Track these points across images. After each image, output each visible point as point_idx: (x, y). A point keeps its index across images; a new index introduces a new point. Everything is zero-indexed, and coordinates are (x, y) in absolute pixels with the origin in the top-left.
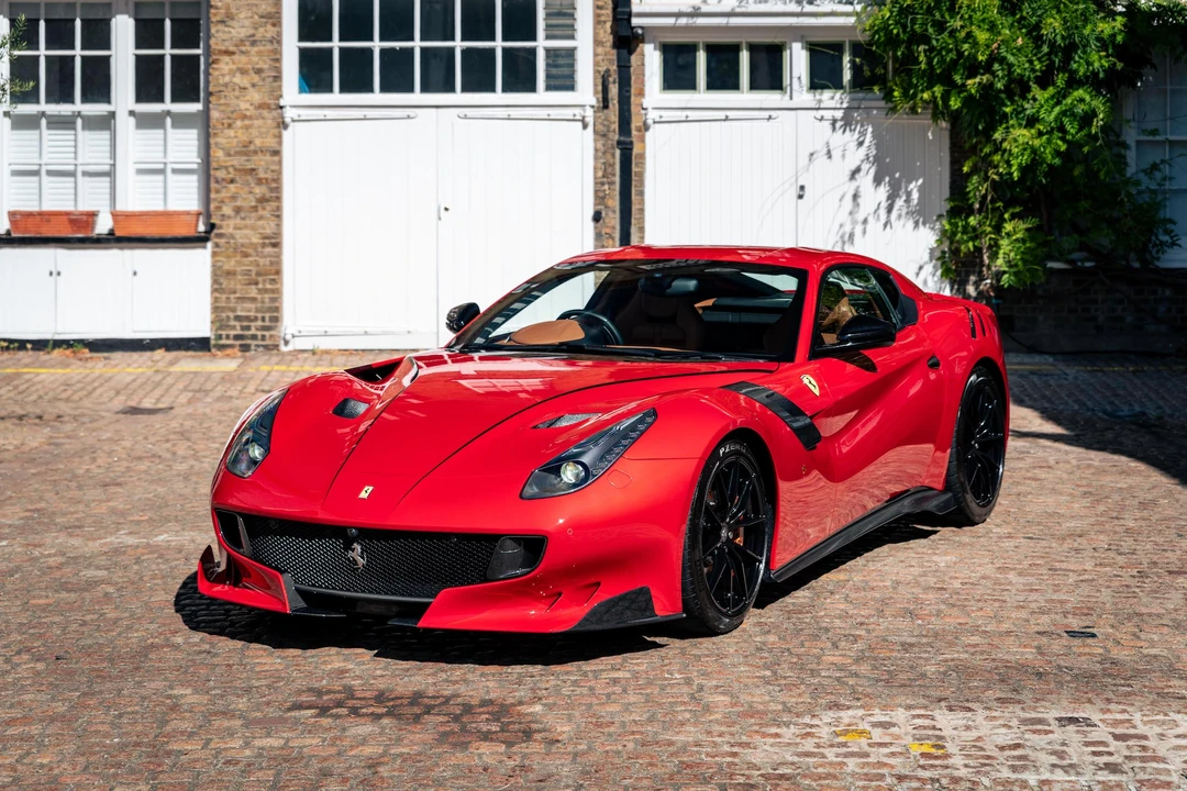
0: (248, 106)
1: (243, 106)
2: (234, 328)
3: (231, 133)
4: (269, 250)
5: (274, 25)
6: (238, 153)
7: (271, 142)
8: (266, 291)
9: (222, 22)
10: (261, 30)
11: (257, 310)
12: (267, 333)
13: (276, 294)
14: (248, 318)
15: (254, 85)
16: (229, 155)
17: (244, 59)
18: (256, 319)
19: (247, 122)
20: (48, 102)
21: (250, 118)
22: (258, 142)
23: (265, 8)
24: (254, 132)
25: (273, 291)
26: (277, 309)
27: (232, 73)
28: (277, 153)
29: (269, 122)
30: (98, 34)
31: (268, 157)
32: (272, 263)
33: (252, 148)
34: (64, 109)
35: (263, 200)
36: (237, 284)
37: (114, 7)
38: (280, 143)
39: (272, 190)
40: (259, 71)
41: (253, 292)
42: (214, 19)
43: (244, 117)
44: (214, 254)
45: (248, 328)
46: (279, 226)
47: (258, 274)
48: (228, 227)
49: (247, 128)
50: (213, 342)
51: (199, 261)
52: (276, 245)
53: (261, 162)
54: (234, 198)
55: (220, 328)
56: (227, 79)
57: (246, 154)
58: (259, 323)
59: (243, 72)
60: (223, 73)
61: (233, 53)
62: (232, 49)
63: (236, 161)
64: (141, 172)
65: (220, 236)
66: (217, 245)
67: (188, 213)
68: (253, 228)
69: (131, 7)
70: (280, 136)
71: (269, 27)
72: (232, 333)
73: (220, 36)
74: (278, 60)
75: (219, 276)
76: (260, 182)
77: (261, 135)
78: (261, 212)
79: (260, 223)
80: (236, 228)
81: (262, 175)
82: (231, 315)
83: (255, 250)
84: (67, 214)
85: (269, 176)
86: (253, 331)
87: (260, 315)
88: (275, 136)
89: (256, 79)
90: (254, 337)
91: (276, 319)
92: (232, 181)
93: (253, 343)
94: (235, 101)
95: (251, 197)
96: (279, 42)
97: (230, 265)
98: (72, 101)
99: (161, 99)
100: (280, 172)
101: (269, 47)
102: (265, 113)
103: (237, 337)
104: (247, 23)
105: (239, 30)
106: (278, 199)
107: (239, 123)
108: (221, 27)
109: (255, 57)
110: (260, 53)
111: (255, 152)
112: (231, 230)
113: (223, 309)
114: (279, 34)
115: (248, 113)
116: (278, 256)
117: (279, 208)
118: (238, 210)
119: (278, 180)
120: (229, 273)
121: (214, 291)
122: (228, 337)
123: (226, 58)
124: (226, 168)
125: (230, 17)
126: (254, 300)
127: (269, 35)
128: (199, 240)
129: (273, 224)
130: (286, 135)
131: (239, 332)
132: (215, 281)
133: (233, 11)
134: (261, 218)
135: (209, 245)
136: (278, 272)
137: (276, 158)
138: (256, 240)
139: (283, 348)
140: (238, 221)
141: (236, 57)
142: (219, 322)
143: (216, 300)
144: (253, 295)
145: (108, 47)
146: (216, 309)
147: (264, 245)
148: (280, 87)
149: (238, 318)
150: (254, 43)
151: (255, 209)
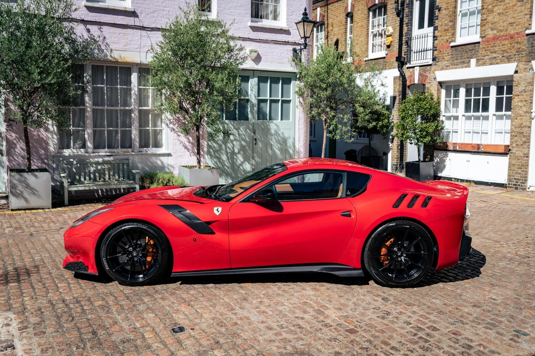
0: (522, 112)
1: (521, 112)
2: (514, 182)
3: (517, 121)
4: (525, 158)
5: (532, 86)
6: (518, 127)
7: (528, 124)
8: (524, 171)
9: (516, 86)
10: (528, 87)
11: (521, 177)
12: (523, 185)
13: (526, 173)
14: (517, 179)
15: (524, 106)
16: (516, 128)
17: (522, 97)
18: (520, 180)
19: (521, 117)
20: (473, 112)
21: (522, 116)
22: (524, 124)
23: (529, 80)
24: (523, 120)
25: (526, 171)
26: (526, 177)
27: (518, 102)
28: (530, 127)
29: (528, 117)
30: (487, 92)
31: (527, 129)
32: (526, 163)
33: (522, 126)
34: (476, 114)
35: (525, 142)
36: (515, 168)
37: (491, 83)
38: (531, 124)
39: (528, 139)
40: (526, 101)
41: (520, 171)
42: (514, 85)
43: (521, 116)
44: (510, 158)
45: (518, 182)
46: (529, 151)
47: (522, 166)
48: (514, 150)
49: (521, 119)
50: (507, 185)
51: (505, 160)
52: (527, 157)
53: (525, 130)
54: (516, 141)
55: (509, 181)
56: (516, 104)
57: (521, 127)
58: (521, 181)
59: (521, 101)
60: (515, 102)
61: (519, 95)
62: (518, 94)
63: (518, 130)
64: (496, 133)
65: (512, 153)
66: (510, 156)
67: (502, 146)
68: (521, 151)
69: (496, 83)
70: (531, 122)
71: (530, 86)
72: (513, 183)
73: (516, 90)
74: (532, 97)
75: (511, 165)
76: (524, 136)
77: (525, 121)
78: (524, 146)
79: (523, 149)
80: (516, 151)
81: (525, 134)
82: (513, 178)
83: (521, 158)
84: (471, 144)
85: (527, 134)
86: (519, 183)
87: (521, 179)
88: (529, 122)
89: (525, 103)
90: (519, 185)
91: (526, 181)
92: (516, 136)
93: (519, 187)
94: (518, 111)
95: (521, 141)
96: (533, 91)
97: (514, 162)
98: (479, 112)
99: (502, 111)
100: (530, 134)
101: (530, 93)
102: (527, 114)
103: (514, 185)
104: (523, 85)
105: (521, 88)
106: (529, 142)
107: (519, 118)
108: (516, 87)
109: (525, 97)
110: (527, 95)
111: (523, 127)
112: (515, 151)
113: (511, 176)
114: (533, 89)
115: (522, 114)
116: (528, 160)
117: (529, 145)
118: (517, 145)
119: (529, 136)
120: (514, 165)
121: (509, 170)
122: (512, 184)
123: (517, 97)
124: (515, 132)
125: (519, 84)
126: (520, 174)
127: (530, 89)
128: (504, 154)
129: (527, 150)
130: (533, 121)
131: (515, 183)
132: (509, 167)
133: (520, 82)
134: (524, 148)
135: (508, 155)
136: (528, 166)
137: (529, 129)
138: (521, 155)
139: (528, 190)
140: (517, 149)
141: (520, 97)
142: (509, 180)
143: (509, 173)
144: (520, 172)
145: (489, 96)
146: (509, 175)
147: (524, 157)
148: (532, 106)
149: (515, 179)
150: (525, 92)
151: (522, 145)
